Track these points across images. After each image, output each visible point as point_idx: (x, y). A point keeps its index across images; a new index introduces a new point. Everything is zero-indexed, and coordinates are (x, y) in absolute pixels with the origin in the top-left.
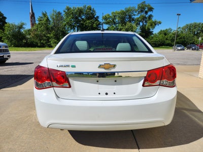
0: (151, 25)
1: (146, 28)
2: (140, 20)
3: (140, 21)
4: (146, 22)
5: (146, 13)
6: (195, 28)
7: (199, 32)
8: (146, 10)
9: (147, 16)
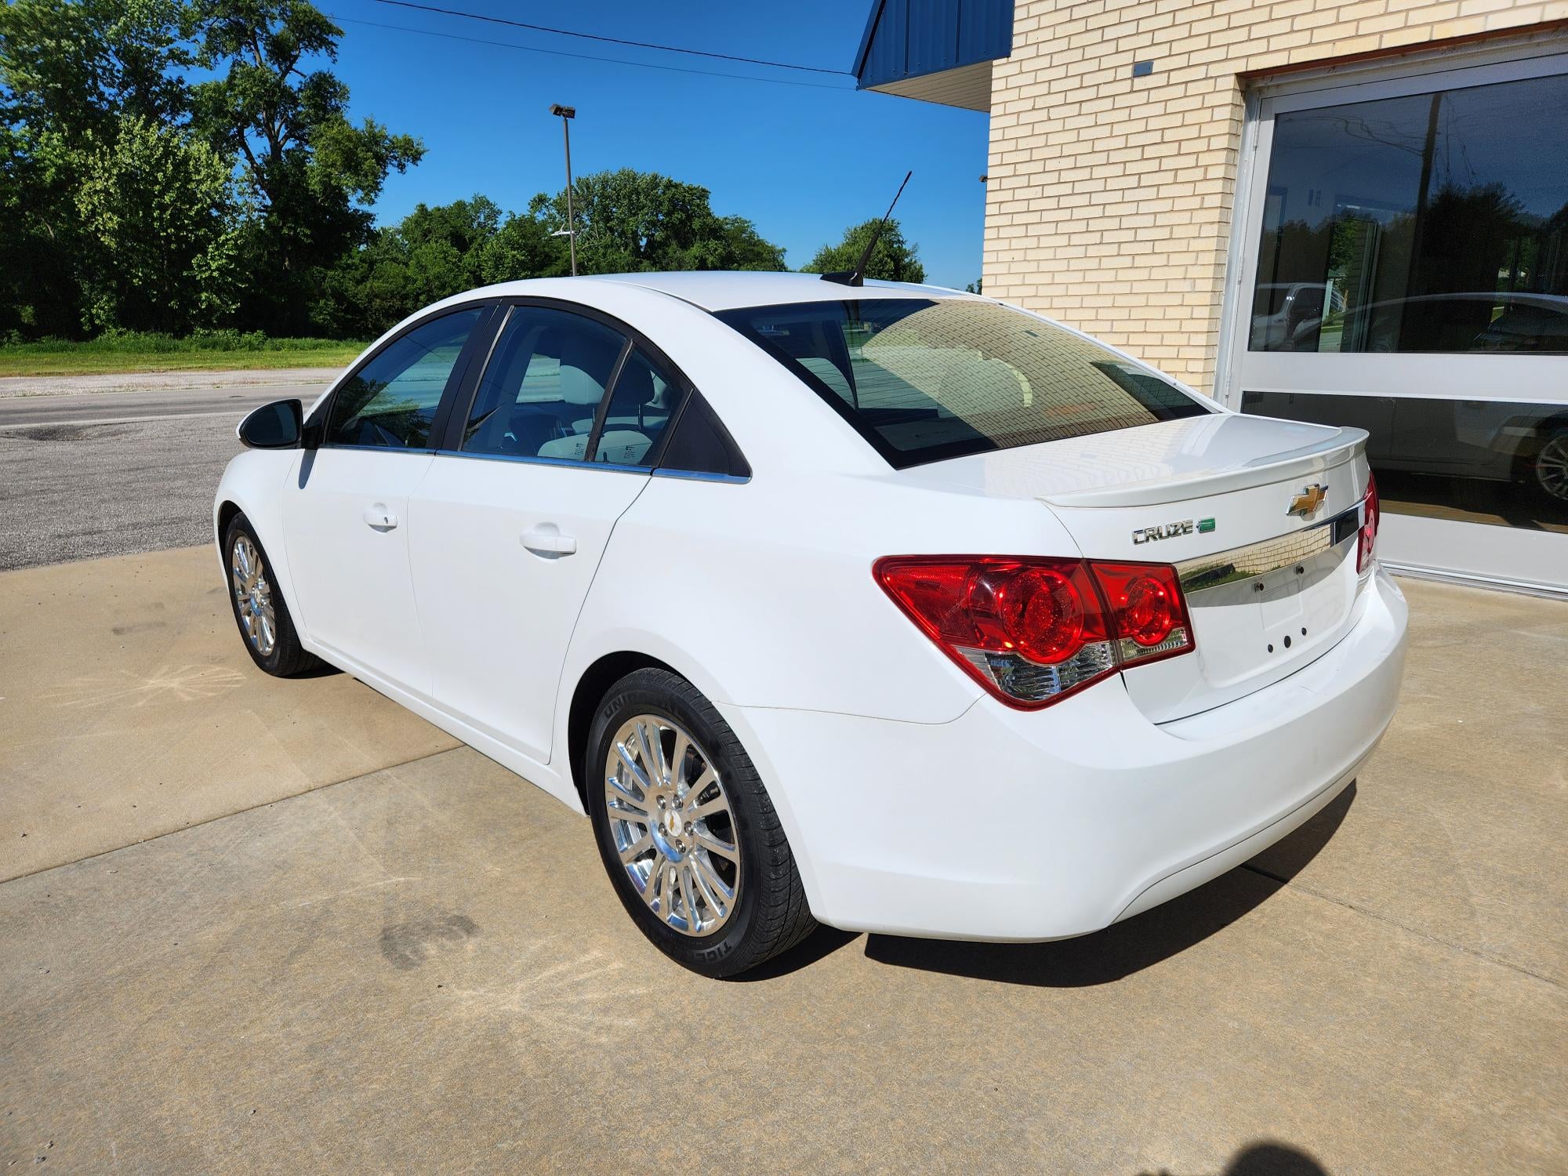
0: (351, 164)
1: (314, 184)
2: (238, 104)
3: (243, 119)
4: (295, 129)
5: (282, 53)
6: (634, 209)
7: (659, 235)
8: (277, 28)
9: (293, 81)
